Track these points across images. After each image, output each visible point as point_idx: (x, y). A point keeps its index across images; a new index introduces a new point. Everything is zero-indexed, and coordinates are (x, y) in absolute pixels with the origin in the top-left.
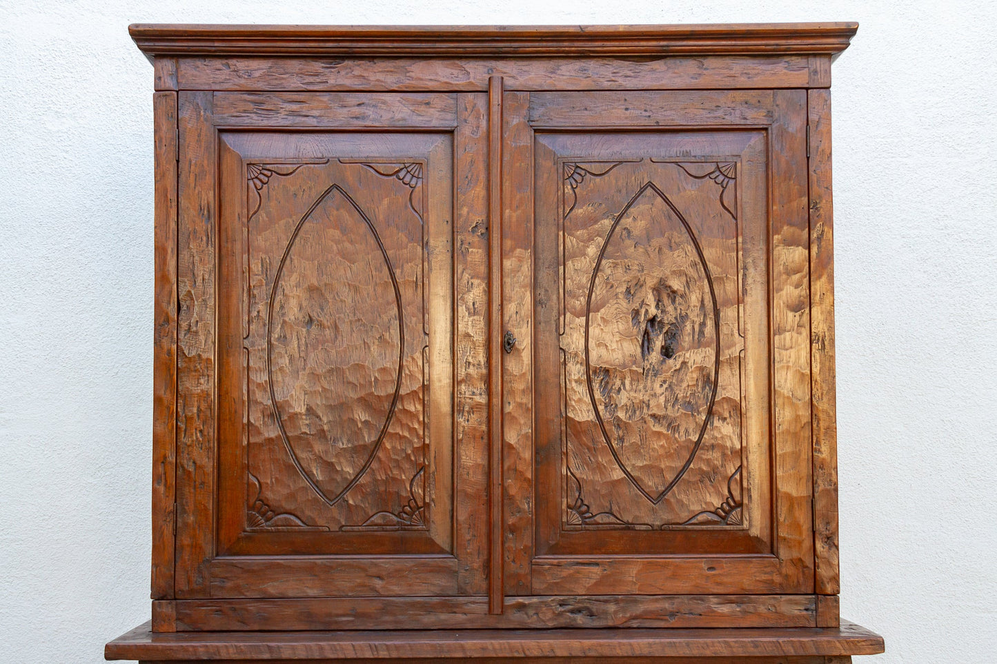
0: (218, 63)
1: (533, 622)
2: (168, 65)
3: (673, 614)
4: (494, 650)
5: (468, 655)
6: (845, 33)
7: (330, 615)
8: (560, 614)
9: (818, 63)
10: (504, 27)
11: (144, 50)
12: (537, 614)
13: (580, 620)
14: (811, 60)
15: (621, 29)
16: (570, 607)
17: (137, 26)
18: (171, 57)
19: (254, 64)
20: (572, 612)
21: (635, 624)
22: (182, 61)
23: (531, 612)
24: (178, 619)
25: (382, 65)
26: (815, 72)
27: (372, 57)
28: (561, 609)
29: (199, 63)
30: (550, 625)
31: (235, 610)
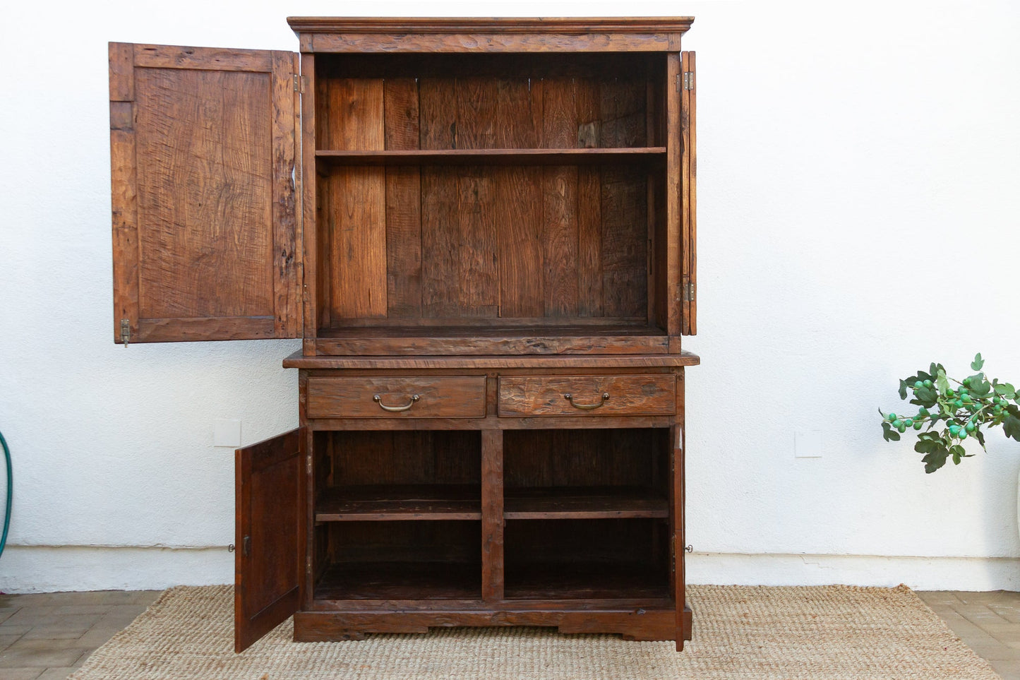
0: (335, 37)
1: (512, 351)
2: (308, 37)
3: (590, 347)
4: (491, 364)
5: (477, 366)
6: (689, 22)
7: (400, 347)
8: (528, 347)
9: (673, 37)
10: (497, 18)
11: (294, 30)
12: (514, 347)
13: (539, 350)
14: (670, 36)
15: (562, 20)
16: (533, 343)
17: (291, 17)
18: (309, 33)
19: (356, 37)
20: (534, 346)
21: (569, 352)
22: (315, 35)
23: (512, 346)
24: (317, 349)
25: (427, 38)
26: (672, 42)
27: (422, 33)
28: (528, 344)
29: (324, 36)
30: (522, 353)
31: (348, 344)
